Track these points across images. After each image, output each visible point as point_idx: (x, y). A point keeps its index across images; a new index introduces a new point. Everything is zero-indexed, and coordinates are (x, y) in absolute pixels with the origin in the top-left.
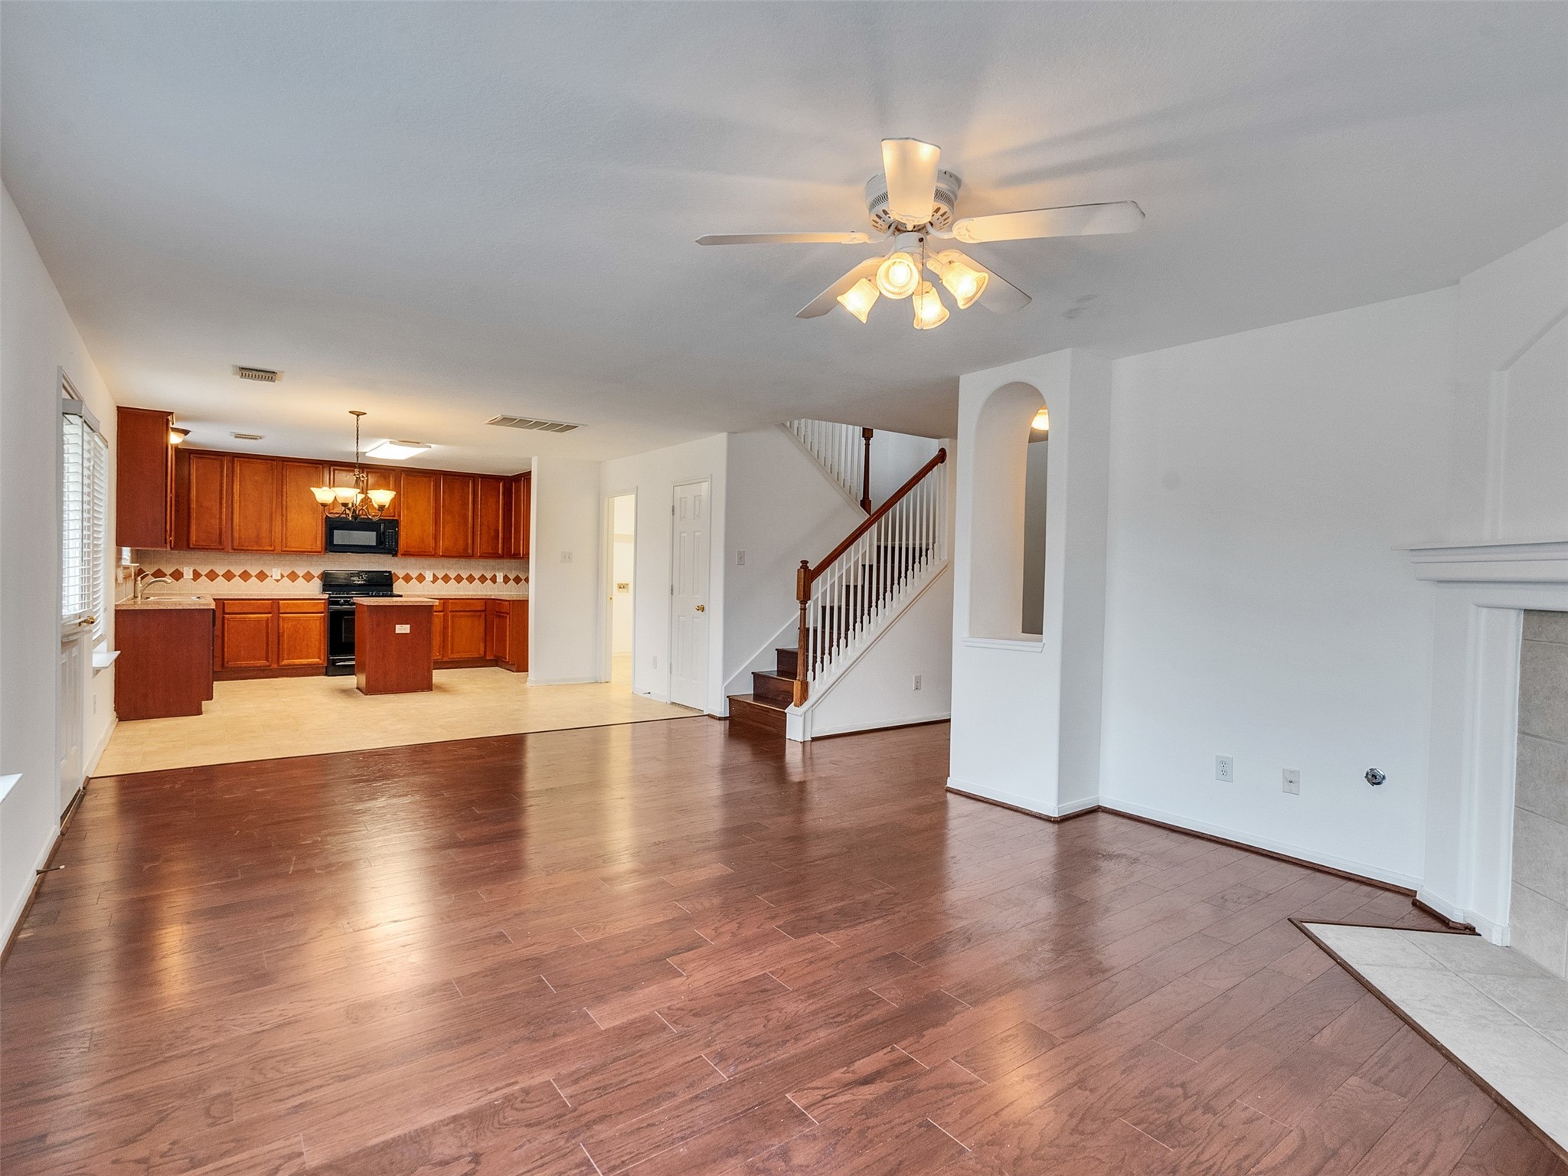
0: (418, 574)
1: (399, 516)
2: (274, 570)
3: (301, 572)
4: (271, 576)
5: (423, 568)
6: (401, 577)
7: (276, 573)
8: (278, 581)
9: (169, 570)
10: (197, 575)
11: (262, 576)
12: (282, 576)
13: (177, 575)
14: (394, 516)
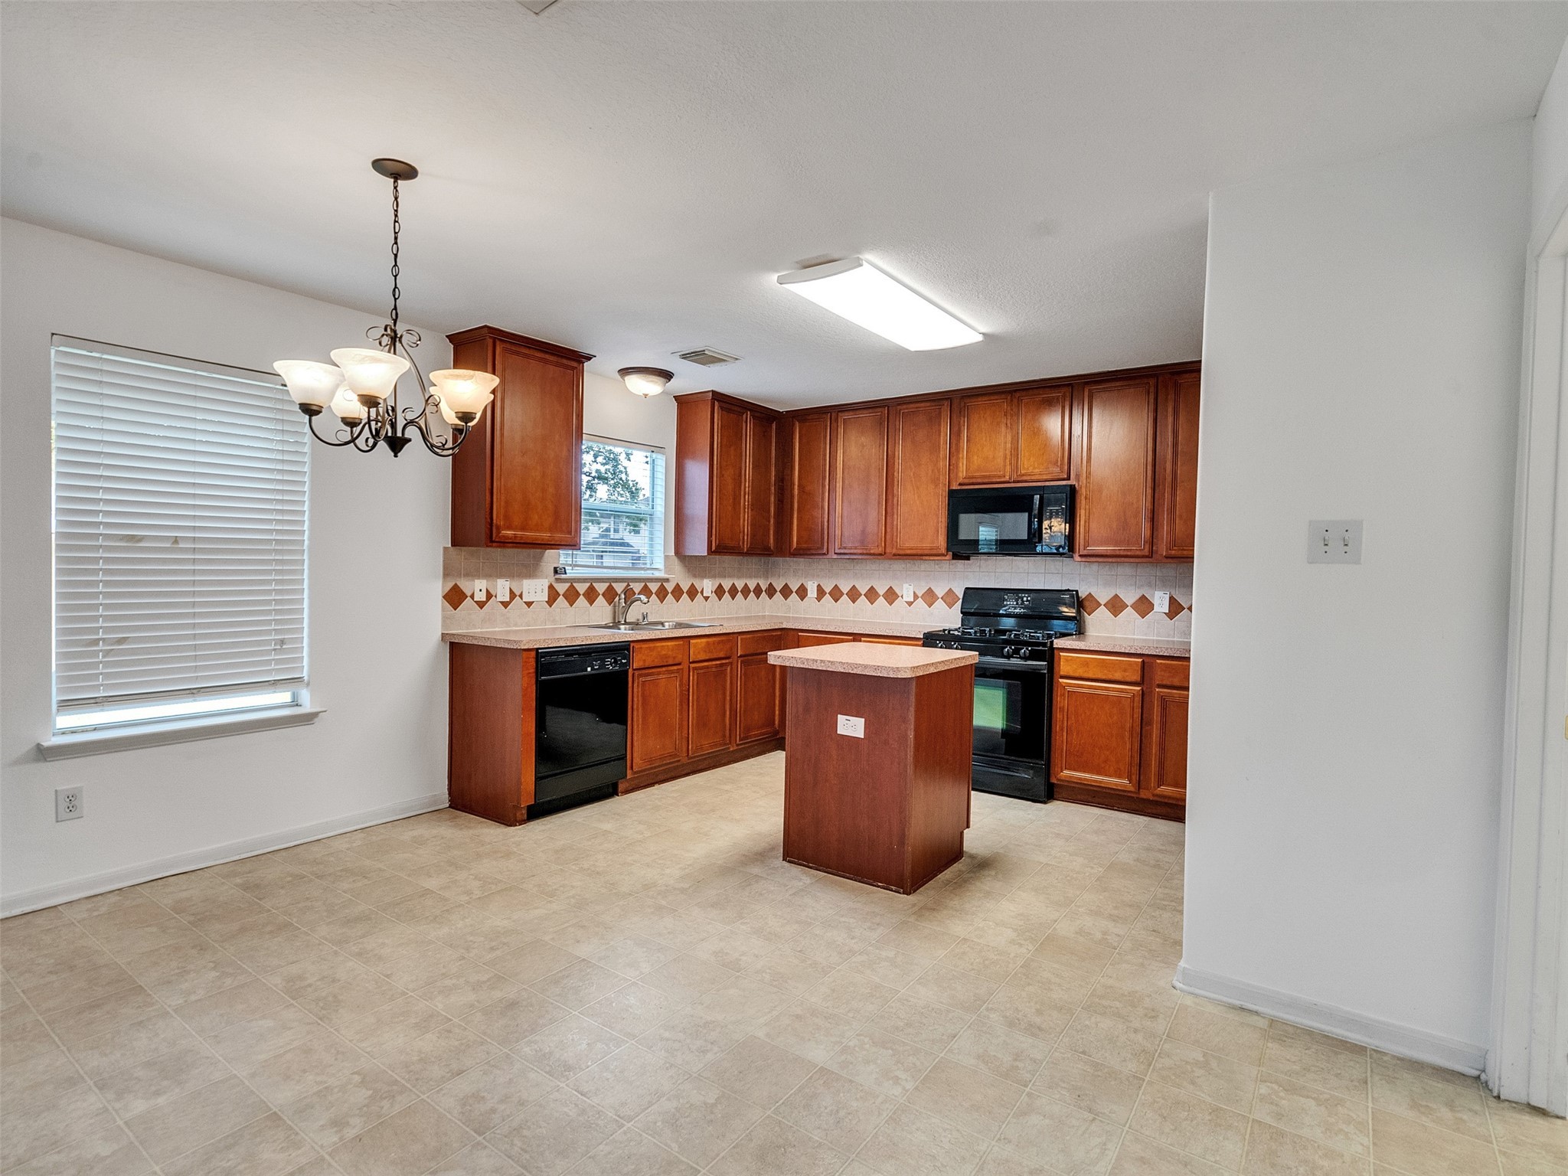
0: (1138, 597)
1: (1078, 477)
2: (906, 586)
3: (940, 592)
4: (902, 597)
5: (1149, 585)
6: (1103, 602)
7: (906, 591)
8: (910, 604)
9: (794, 587)
10: (821, 593)
11: (891, 596)
12: (916, 597)
13: (802, 592)
14: (1068, 479)
